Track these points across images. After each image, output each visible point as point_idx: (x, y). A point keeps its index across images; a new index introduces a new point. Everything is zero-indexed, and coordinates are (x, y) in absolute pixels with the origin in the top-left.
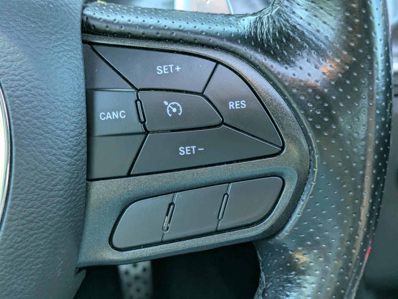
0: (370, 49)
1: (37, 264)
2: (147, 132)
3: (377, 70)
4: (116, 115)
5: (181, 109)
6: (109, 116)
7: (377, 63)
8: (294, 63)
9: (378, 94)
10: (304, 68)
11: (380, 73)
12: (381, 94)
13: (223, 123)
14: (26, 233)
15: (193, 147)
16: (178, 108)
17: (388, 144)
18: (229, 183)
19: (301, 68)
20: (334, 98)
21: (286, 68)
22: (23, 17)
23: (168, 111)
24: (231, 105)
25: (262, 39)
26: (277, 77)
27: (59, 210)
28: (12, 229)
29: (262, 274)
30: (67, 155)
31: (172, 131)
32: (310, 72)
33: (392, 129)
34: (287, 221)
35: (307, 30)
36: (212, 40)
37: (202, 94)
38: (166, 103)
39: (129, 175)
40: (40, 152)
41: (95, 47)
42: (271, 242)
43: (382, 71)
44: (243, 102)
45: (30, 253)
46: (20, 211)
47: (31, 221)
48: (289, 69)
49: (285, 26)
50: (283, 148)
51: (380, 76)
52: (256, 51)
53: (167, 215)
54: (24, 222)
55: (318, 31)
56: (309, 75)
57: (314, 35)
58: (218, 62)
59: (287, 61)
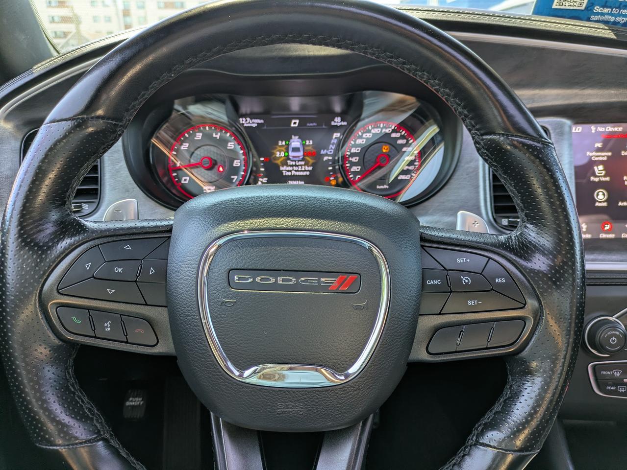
0: (573, 255)
1: (395, 355)
2: (451, 292)
3: (577, 266)
4: (435, 282)
5: (470, 281)
6: (432, 282)
7: (577, 263)
8: (531, 260)
9: (578, 279)
10: (537, 263)
11: (579, 268)
12: (580, 279)
13: (492, 289)
14: (393, 338)
15: (476, 301)
16: (468, 280)
17: (584, 307)
18: (495, 322)
19: (535, 263)
20: (554, 279)
21: (527, 263)
22: (397, 233)
23: (463, 281)
24: (497, 280)
25: (513, 248)
26: (522, 267)
27: (408, 328)
28: (388, 334)
29: (510, 377)
30: (413, 300)
31: (464, 292)
32: (540, 266)
33: (586, 307)
34: (527, 346)
35: (538, 244)
36: (487, 247)
37: (481, 274)
38: (462, 277)
39: (440, 314)
40: (403, 297)
41: (425, 248)
42: (517, 357)
43: (580, 267)
44: (503, 279)
45: (393, 348)
46: (392, 326)
47: (396, 332)
48: (529, 263)
49: (525, 242)
50: (525, 305)
51: (579, 269)
52: (511, 253)
53: (459, 337)
54: (393, 332)
55: (545, 245)
56: (540, 267)
57: (542, 247)
58: (490, 258)
59: (527, 259)
